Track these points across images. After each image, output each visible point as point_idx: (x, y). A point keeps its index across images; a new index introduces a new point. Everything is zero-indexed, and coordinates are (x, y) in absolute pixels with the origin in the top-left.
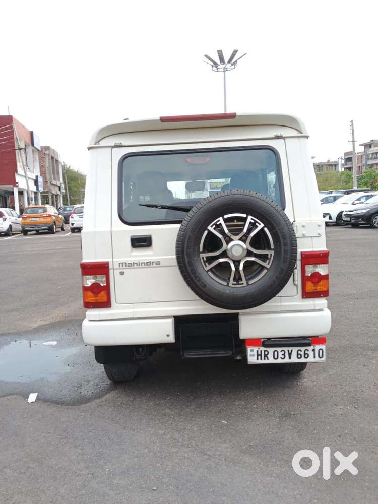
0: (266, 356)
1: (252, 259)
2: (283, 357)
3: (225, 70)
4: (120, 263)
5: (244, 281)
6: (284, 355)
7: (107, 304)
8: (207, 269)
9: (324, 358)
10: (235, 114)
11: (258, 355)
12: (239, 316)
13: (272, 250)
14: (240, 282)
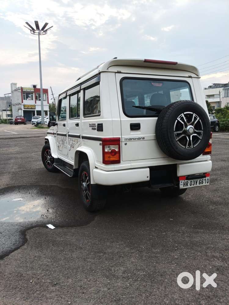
0: (187, 184)
1: (196, 135)
2: (194, 184)
3: (39, 34)
4: (125, 139)
5: (192, 146)
6: (194, 183)
7: (118, 162)
8: (177, 140)
9: (209, 183)
10: (177, 63)
11: (184, 184)
12: (177, 165)
13: (202, 130)
14: (191, 146)
